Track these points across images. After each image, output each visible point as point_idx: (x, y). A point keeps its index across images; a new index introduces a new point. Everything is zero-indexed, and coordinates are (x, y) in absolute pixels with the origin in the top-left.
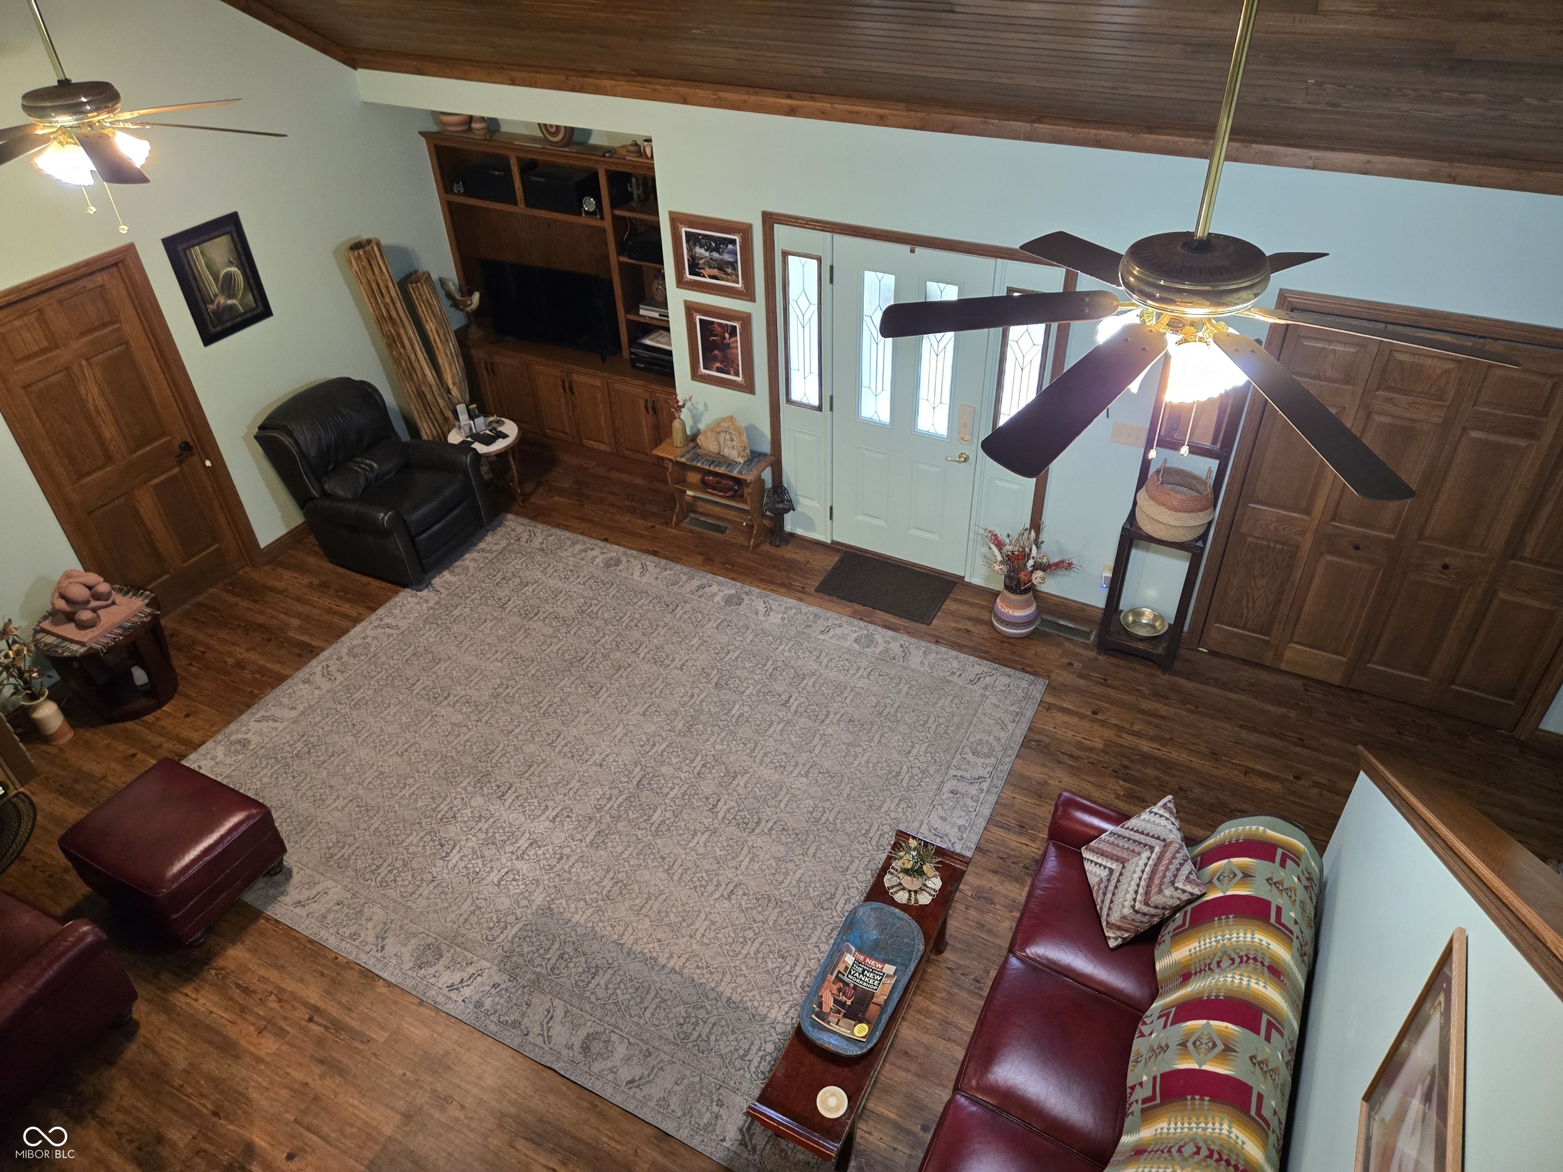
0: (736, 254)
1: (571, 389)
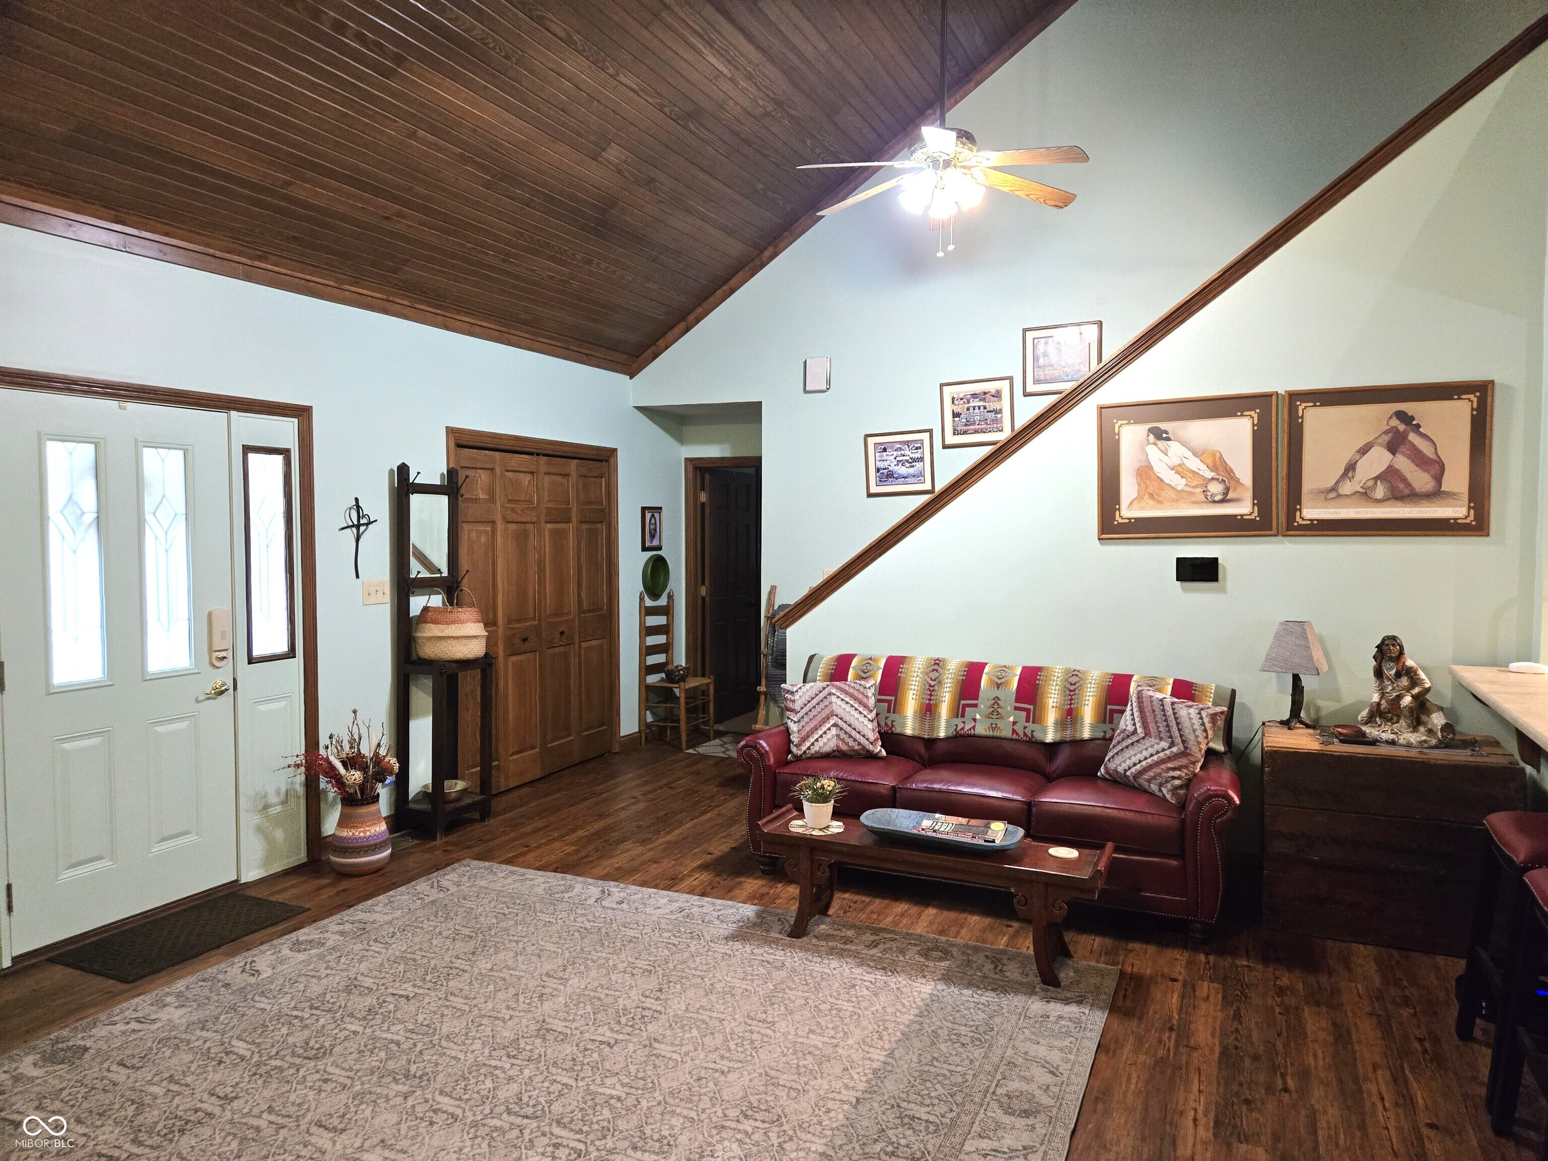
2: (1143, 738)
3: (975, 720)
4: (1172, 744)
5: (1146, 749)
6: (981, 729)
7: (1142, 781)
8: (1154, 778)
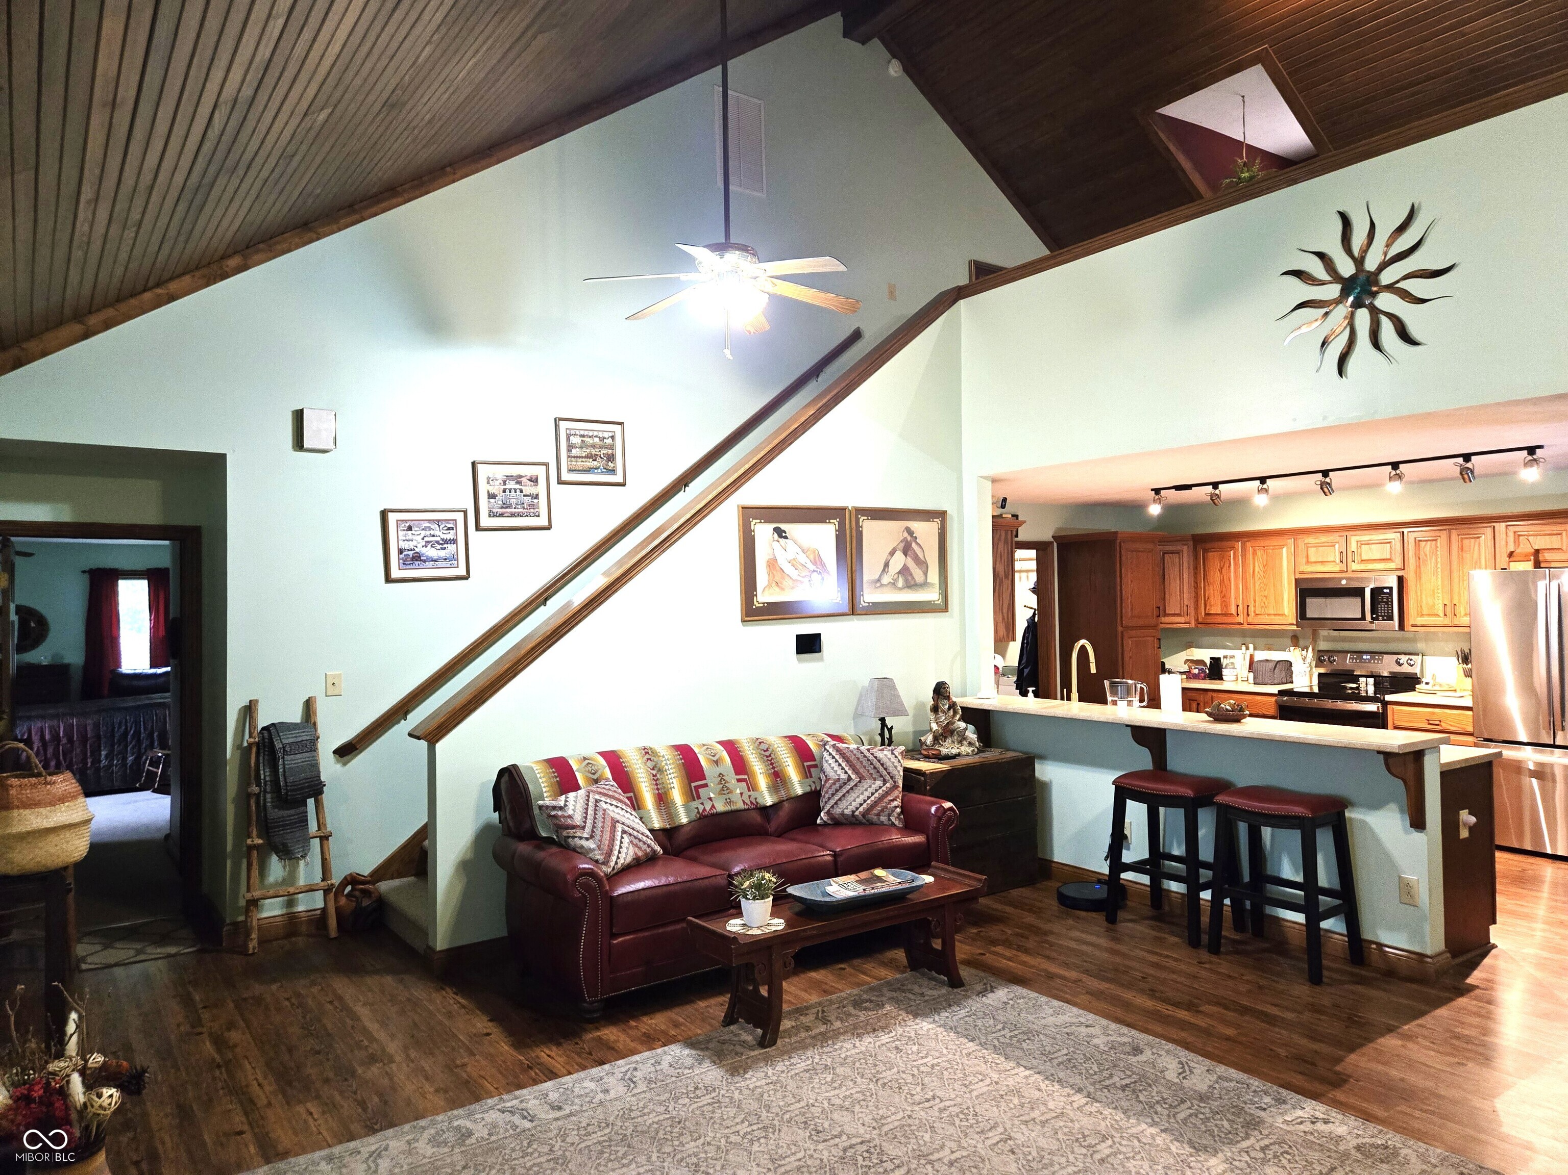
2: (860, 782)
3: (710, 799)
4: (885, 782)
5: (866, 790)
6: (720, 807)
7: (872, 816)
8: (882, 811)
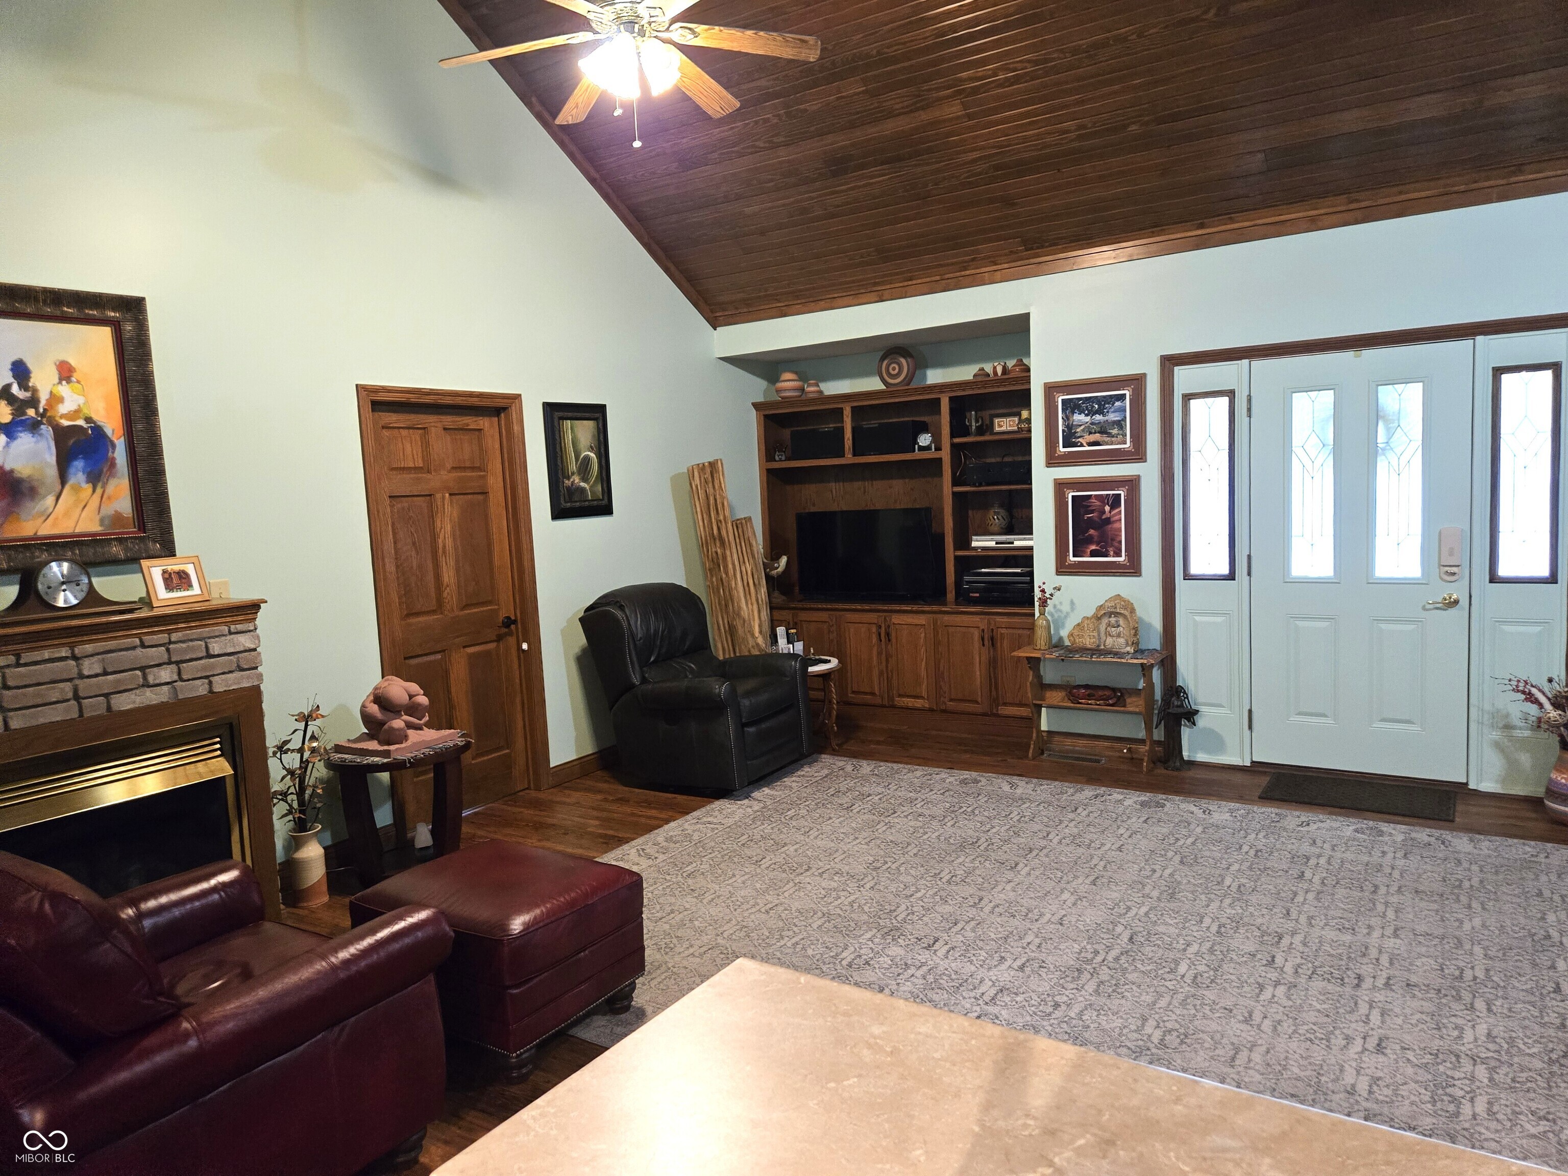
0: (1125, 411)
1: (888, 634)
